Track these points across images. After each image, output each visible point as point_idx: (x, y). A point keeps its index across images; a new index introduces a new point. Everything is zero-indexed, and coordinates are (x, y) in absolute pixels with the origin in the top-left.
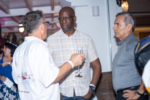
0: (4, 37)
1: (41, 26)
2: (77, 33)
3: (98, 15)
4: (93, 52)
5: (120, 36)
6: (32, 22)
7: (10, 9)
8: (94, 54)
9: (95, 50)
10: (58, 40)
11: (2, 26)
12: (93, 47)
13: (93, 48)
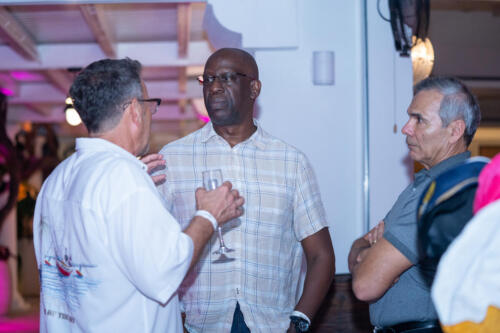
0: (17, 137)
1: (131, 109)
2: (260, 137)
3: (332, 83)
4: (310, 203)
5: (423, 156)
6: (101, 91)
7: (39, 43)
8: (313, 213)
9: (316, 199)
10: (194, 154)
11: (11, 100)
12: (310, 187)
13: (311, 192)
